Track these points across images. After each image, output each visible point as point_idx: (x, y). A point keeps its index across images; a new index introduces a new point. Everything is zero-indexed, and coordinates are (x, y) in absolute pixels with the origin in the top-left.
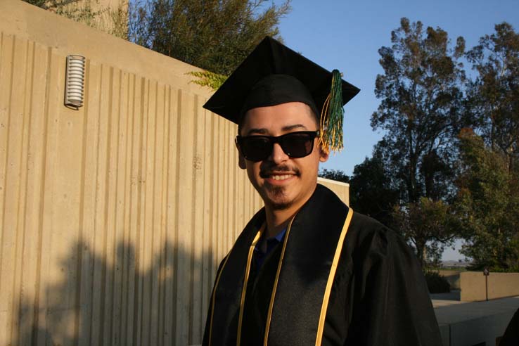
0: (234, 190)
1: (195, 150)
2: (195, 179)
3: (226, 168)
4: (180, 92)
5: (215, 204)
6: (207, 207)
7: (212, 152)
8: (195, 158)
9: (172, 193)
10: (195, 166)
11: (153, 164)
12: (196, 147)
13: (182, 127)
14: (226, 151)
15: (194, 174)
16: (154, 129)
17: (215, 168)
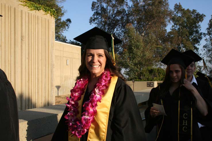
0: (38, 49)
1: (22, 33)
2: (22, 45)
3: (34, 40)
4: (15, 9)
5: (30, 55)
6: (27, 56)
7: (29, 34)
8: (22, 36)
9: (13, 50)
10: (22, 40)
11: (4, 39)
12: (22, 32)
13: (16, 23)
14: (34, 34)
15: (22, 43)
16: (4, 24)
17: (30, 41)
